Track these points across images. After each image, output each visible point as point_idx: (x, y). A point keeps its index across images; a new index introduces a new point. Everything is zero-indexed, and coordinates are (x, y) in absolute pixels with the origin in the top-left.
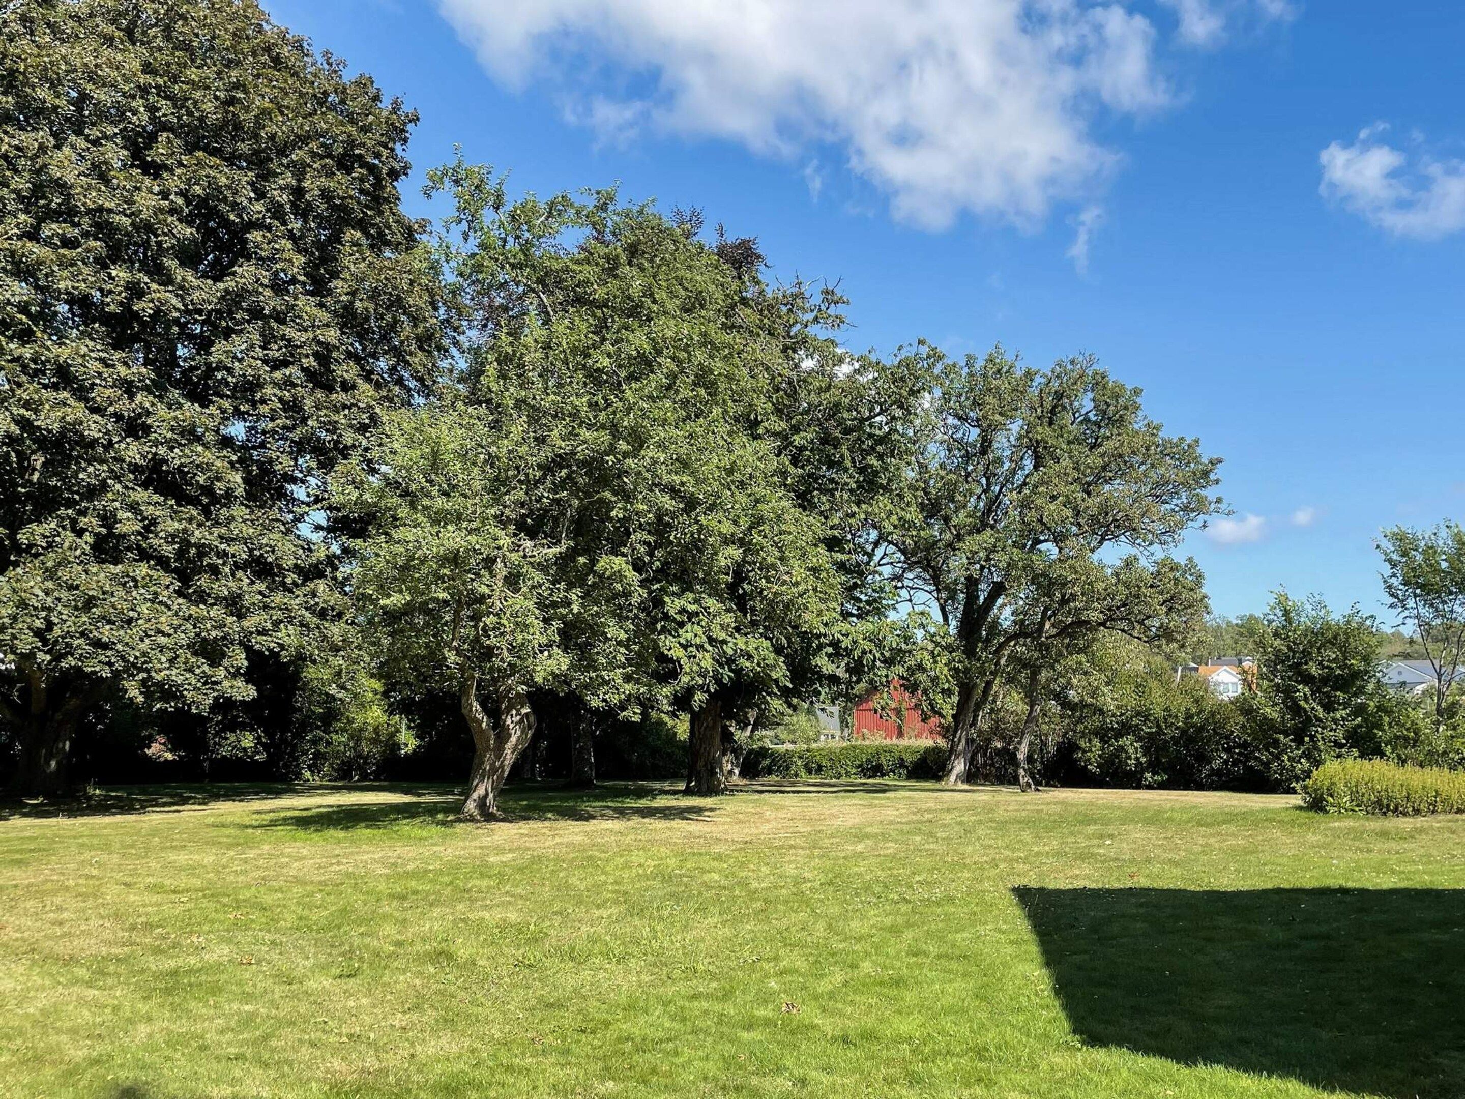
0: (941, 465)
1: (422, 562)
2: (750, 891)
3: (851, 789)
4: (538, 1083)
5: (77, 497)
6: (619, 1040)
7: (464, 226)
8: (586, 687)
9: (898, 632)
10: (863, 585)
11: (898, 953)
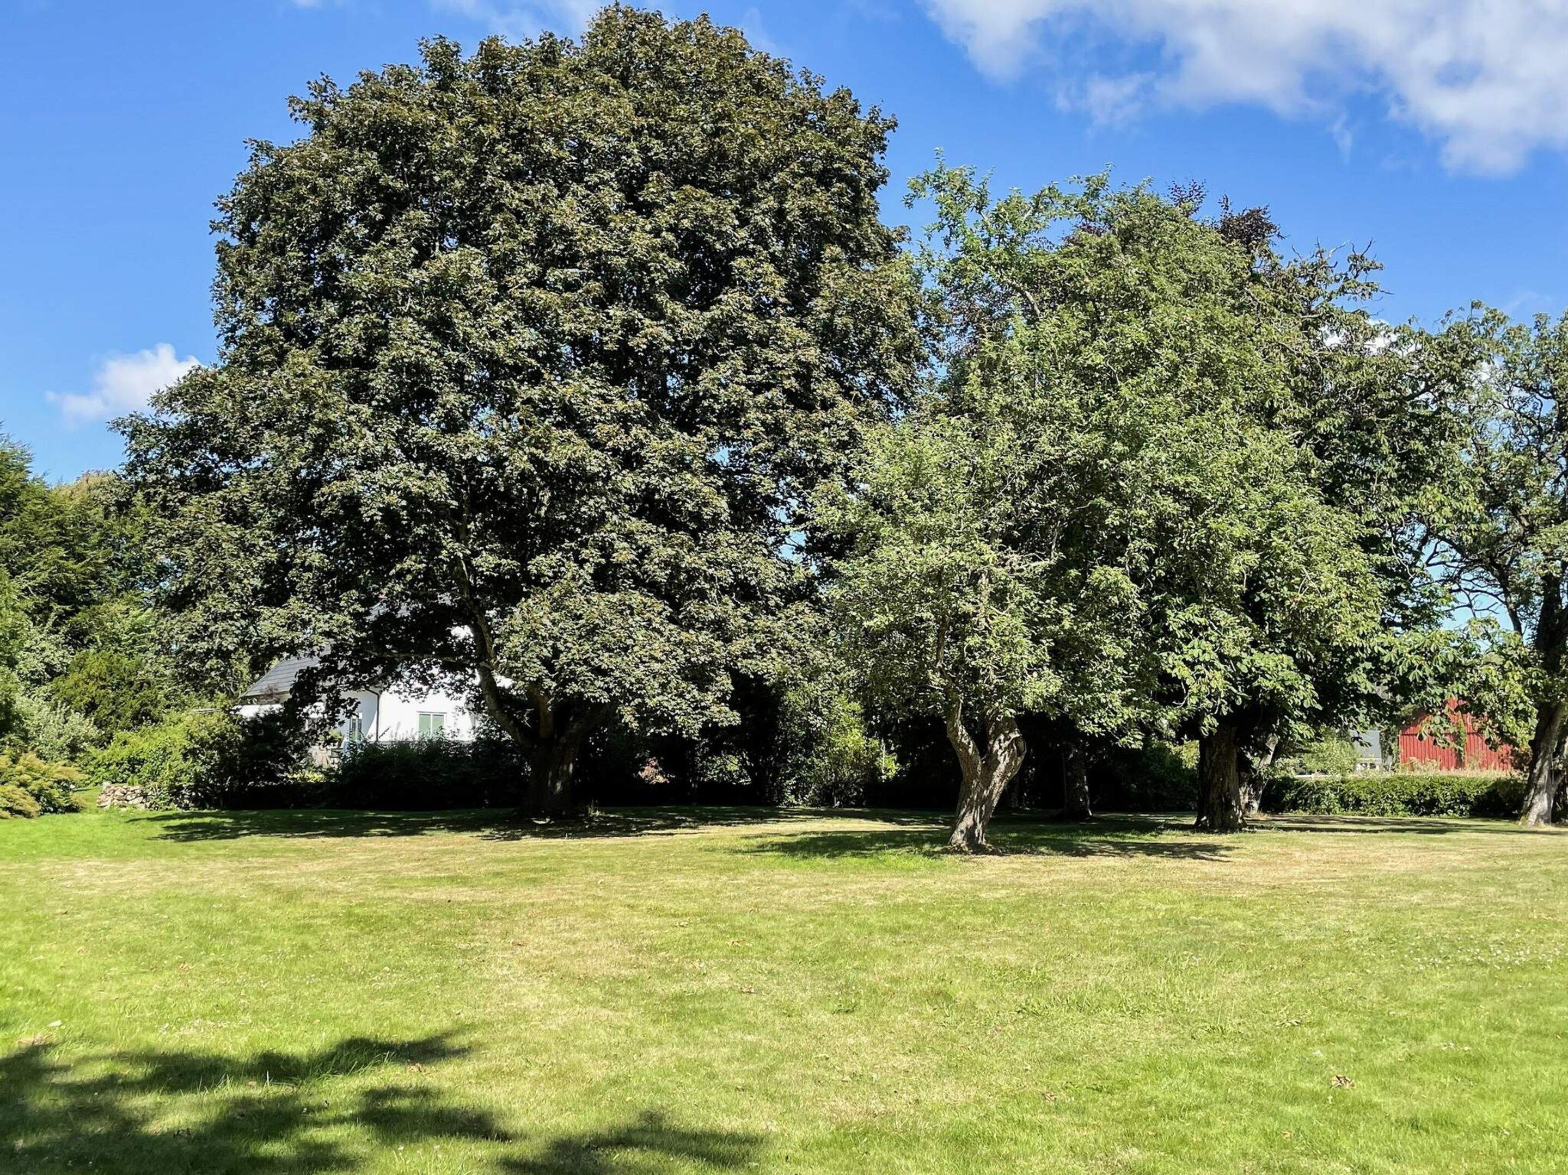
0: (1505, 446)
1: (905, 582)
2: (1282, 943)
3: (1400, 828)
4: (1053, 1143)
5: (578, 530)
6: (1141, 1103)
7: (946, 231)
8: (1080, 710)
9: (1456, 644)
10: (1409, 589)
11: (1476, 1025)
